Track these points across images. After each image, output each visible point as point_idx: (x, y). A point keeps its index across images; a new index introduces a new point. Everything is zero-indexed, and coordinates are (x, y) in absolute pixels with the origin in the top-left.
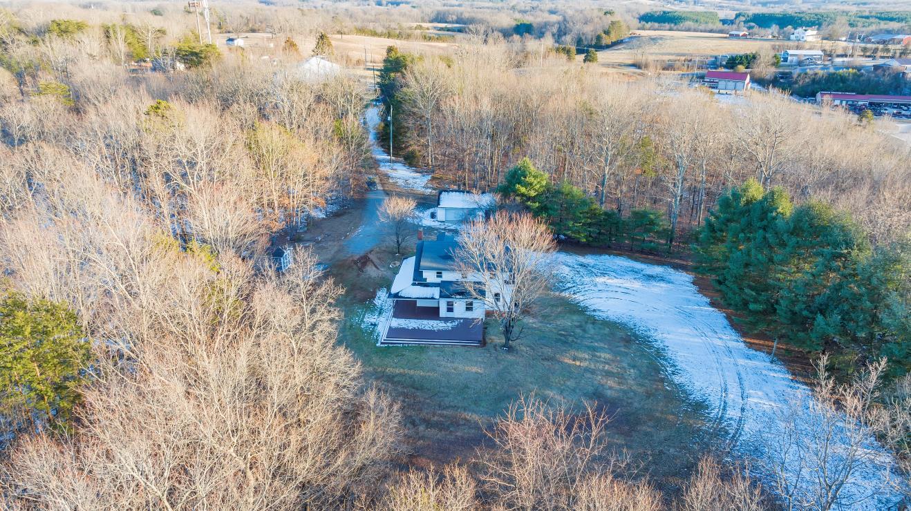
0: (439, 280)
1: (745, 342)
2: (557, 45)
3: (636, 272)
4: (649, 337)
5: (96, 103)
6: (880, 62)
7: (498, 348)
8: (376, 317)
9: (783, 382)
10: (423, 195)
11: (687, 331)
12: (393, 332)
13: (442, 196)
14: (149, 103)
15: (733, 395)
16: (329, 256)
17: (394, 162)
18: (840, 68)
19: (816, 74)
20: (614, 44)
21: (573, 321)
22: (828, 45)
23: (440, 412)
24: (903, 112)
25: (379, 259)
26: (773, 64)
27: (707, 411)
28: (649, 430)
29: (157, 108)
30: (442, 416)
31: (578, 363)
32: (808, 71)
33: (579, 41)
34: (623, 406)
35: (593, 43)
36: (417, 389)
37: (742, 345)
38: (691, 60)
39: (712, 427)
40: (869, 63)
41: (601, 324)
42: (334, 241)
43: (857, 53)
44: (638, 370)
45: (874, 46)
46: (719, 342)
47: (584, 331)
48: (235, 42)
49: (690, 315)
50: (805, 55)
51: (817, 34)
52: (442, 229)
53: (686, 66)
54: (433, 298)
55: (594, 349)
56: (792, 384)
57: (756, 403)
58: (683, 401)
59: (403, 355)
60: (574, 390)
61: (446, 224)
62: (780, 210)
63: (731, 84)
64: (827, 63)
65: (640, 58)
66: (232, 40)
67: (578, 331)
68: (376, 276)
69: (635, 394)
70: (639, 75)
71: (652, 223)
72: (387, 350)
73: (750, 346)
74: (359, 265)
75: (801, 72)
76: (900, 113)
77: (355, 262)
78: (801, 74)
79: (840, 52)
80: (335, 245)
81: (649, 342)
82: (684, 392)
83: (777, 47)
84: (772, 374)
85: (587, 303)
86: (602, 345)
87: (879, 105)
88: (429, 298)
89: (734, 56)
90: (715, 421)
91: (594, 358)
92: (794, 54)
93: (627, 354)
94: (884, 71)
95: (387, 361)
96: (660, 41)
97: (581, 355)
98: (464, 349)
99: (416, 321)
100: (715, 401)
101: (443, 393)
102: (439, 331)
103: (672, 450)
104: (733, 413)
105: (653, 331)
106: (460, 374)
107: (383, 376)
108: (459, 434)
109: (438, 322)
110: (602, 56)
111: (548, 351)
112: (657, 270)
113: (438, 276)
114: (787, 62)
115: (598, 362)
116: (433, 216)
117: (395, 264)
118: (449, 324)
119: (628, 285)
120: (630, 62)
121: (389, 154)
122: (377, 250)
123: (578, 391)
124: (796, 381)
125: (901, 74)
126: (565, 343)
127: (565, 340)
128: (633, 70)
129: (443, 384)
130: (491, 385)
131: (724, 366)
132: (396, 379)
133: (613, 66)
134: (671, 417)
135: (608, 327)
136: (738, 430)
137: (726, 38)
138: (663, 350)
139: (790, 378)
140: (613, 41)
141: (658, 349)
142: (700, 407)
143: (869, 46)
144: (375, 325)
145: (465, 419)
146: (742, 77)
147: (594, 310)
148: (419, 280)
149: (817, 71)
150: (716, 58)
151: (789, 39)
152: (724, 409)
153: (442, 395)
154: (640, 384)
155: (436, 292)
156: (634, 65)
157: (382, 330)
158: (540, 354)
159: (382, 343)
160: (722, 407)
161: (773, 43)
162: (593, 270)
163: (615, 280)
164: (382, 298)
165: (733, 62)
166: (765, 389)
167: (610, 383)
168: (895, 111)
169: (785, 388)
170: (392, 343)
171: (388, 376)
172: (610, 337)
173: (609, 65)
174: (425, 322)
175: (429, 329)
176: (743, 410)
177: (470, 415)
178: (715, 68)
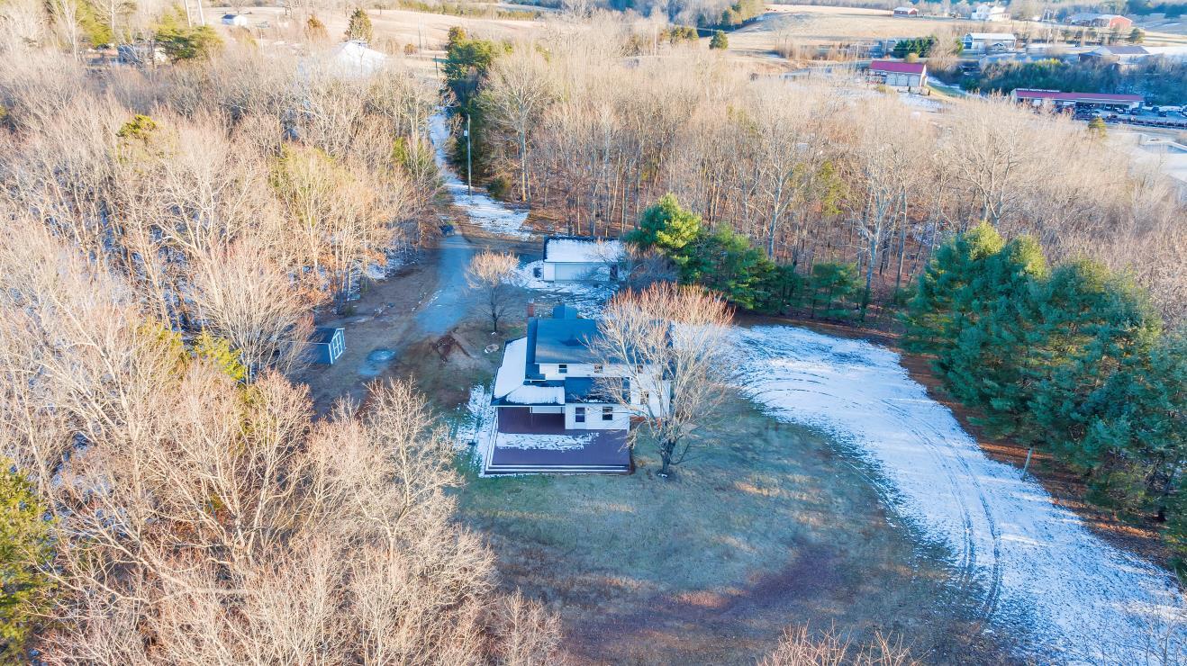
0: (562, 377)
1: (983, 450)
2: (672, 25)
3: (823, 350)
4: (854, 449)
5: (39, 113)
6: (1086, 50)
7: (653, 475)
8: (473, 431)
9: (1042, 508)
10: (519, 241)
11: (903, 435)
12: (502, 455)
13: (549, 246)
14: (121, 118)
15: (981, 533)
16: (396, 337)
17: (475, 193)
18: (1038, 58)
19: (1010, 65)
20: (746, 23)
21: (748, 426)
22: (1020, 26)
23: (581, 578)
24: (1119, 116)
25: (469, 340)
26: (955, 52)
27: (949, 558)
28: (875, 591)
29: (136, 126)
30: (583, 583)
31: (765, 492)
32: (999, 61)
33: (700, 20)
34: (836, 556)
35: (719, 22)
36: (545, 544)
37: (980, 454)
38: (848, 46)
39: (960, 581)
40: (1073, 51)
41: (788, 430)
42: (401, 314)
43: (1057, 38)
44: (848, 499)
45: (1077, 29)
46: (949, 452)
47: (765, 440)
48: (235, 19)
49: (903, 413)
50: (993, 40)
51: (1005, 12)
52: (552, 293)
53: (843, 55)
54: (555, 404)
55: (784, 469)
56: (1055, 511)
57: (1012, 543)
58: (916, 544)
59: (518, 491)
60: (765, 535)
61: (557, 285)
62: (1029, 268)
63: (903, 78)
64: (1021, 50)
65: (782, 43)
66: (229, 17)
67: (758, 442)
68: (467, 367)
69: (849, 536)
70: (783, 65)
71: (843, 282)
72: (495, 483)
73: (991, 455)
74: (440, 350)
75: (990, 62)
76: (1115, 117)
77: (435, 347)
78: (991, 64)
79: (1036, 36)
80: (403, 321)
81: (856, 455)
82: (914, 529)
83: (957, 29)
84: (1026, 497)
85: (763, 398)
86: (794, 462)
87: (1088, 106)
88: (551, 404)
89: (904, 41)
90: (963, 573)
91: (786, 484)
92: (979, 39)
93: (829, 475)
94: (1094, 62)
95: (496, 500)
96: (805, 20)
97: (765, 478)
98: (605, 479)
99: (531, 436)
100: (957, 542)
101: (583, 548)
102: (566, 450)
103: (911, 621)
104: (984, 559)
105: (858, 439)
106: (604, 518)
107: (493, 525)
108: (612, 611)
109: (564, 437)
110: (732, 39)
111: (721, 476)
112: (851, 346)
113: (561, 371)
114: (970, 48)
115: (792, 489)
116: (537, 273)
117: (491, 348)
118: (580, 440)
119: (815, 370)
120: (771, 48)
121: (465, 181)
122: (465, 326)
123: (770, 535)
124: (1060, 506)
125: (1113, 67)
126: (743, 461)
127: (742, 456)
128: (774, 58)
129: (581, 535)
130: (650, 533)
131: (961, 487)
132: (512, 529)
133: (749, 53)
134: (902, 569)
135: (797, 435)
136: (995, 584)
137: (890, 16)
138: (877, 466)
139: (1051, 501)
140: (745, 19)
141: (870, 465)
142: (938, 552)
143: (1071, 28)
144: (473, 444)
145: (618, 587)
146: (917, 68)
147: (774, 409)
148: (533, 376)
149: (1010, 61)
150: (880, 43)
151: (970, 18)
152: (972, 554)
153: (581, 551)
154: (853, 521)
155: (559, 394)
156: (775, 53)
157: (485, 452)
158: (711, 481)
159: (486, 473)
160: (968, 551)
161: (952, 24)
162: (766, 349)
163: (798, 363)
164: (479, 401)
165: (902, 49)
166: (1020, 520)
167: (813, 520)
168: (1109, 114)
169: (1046, 517)
170: (500, 473)
171: (501, 525)
172: (802, 450)
173: (742, 52)
174: (545, 437)
175: (552, 448)
176: (997, 553)
177: (624, 581)
178: (880, 57)
